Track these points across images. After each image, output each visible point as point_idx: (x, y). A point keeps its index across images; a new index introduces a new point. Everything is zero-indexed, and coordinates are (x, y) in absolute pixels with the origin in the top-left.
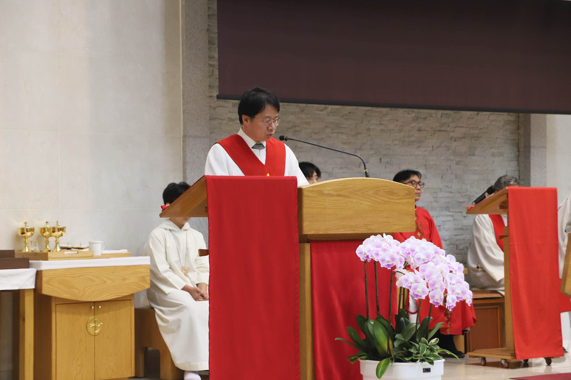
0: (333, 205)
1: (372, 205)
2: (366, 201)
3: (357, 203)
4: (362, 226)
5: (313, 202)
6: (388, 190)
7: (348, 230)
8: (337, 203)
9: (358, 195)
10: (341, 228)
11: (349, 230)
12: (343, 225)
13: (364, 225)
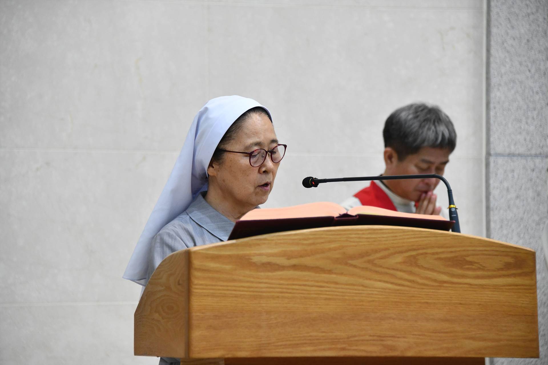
0: (280, 290)
1: (398, 290)
2: (380, 281)
3: (354, 285)
4: (367, 340)
5: (221, 283)
6: (449, 255)
7: (324, 350)
8: (293, 285)
9: (355, 266)
10: (305, 343)
11: (330, 349)
12: (311, 336)
13: (375, 338)
